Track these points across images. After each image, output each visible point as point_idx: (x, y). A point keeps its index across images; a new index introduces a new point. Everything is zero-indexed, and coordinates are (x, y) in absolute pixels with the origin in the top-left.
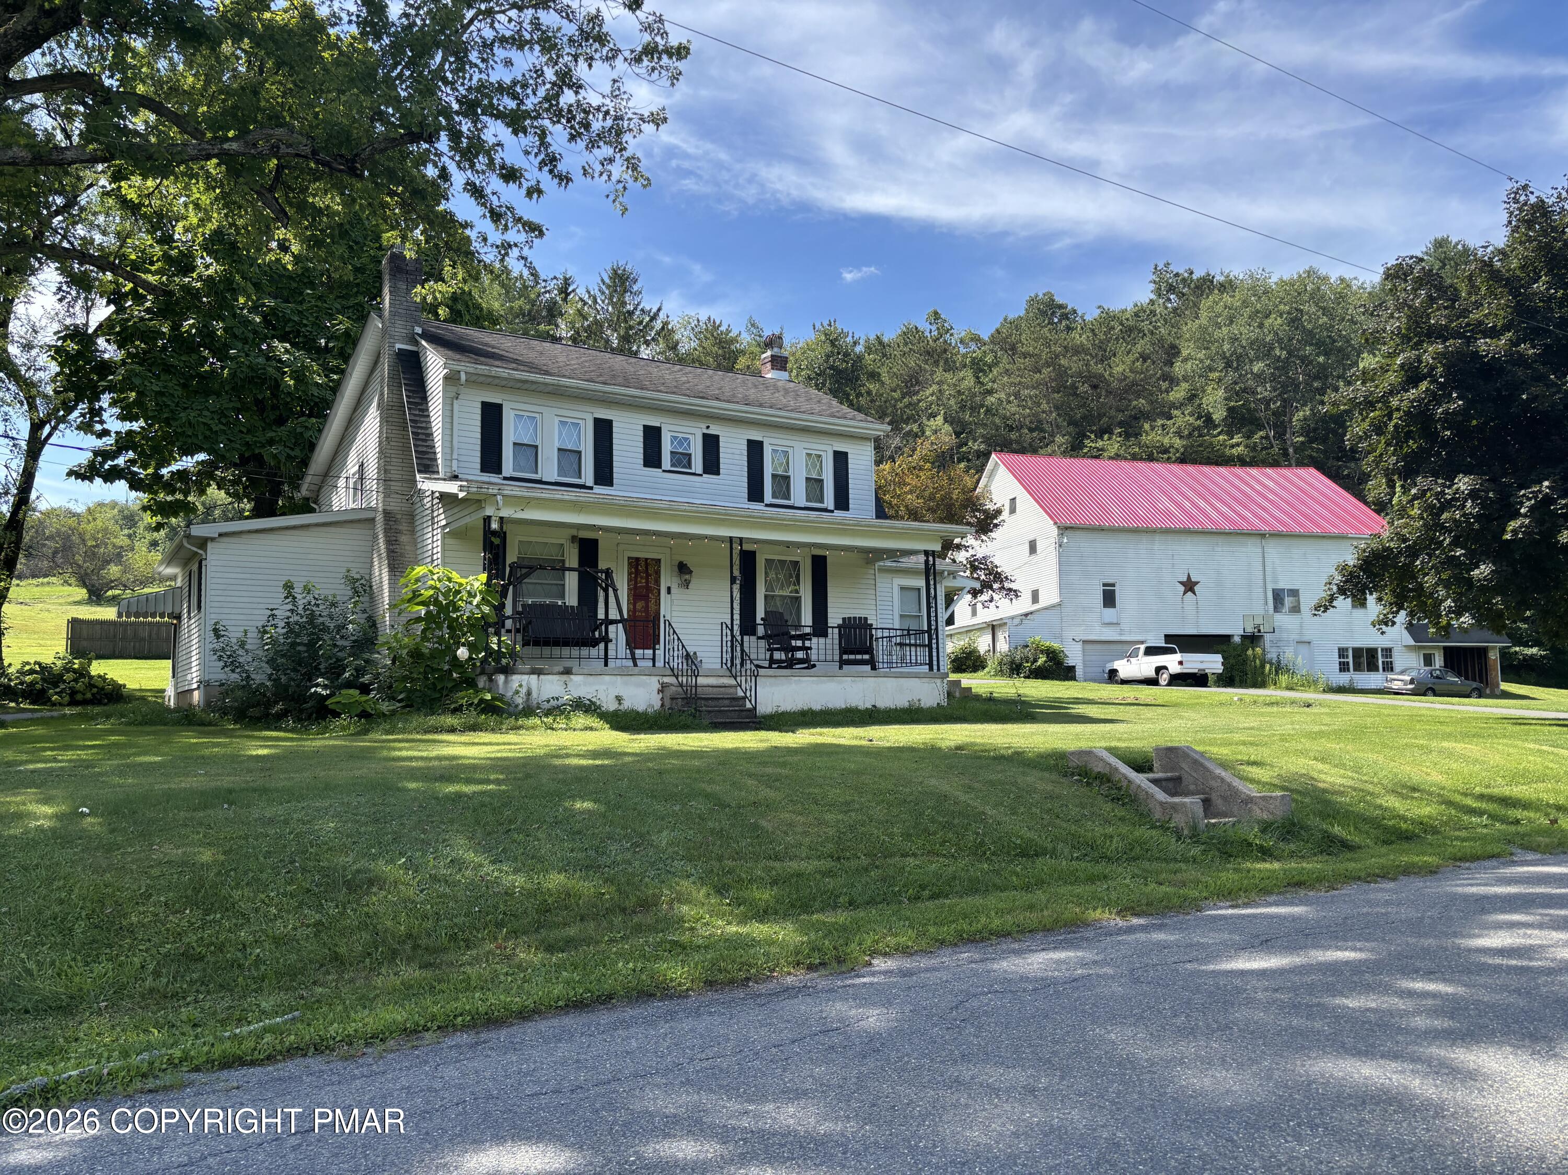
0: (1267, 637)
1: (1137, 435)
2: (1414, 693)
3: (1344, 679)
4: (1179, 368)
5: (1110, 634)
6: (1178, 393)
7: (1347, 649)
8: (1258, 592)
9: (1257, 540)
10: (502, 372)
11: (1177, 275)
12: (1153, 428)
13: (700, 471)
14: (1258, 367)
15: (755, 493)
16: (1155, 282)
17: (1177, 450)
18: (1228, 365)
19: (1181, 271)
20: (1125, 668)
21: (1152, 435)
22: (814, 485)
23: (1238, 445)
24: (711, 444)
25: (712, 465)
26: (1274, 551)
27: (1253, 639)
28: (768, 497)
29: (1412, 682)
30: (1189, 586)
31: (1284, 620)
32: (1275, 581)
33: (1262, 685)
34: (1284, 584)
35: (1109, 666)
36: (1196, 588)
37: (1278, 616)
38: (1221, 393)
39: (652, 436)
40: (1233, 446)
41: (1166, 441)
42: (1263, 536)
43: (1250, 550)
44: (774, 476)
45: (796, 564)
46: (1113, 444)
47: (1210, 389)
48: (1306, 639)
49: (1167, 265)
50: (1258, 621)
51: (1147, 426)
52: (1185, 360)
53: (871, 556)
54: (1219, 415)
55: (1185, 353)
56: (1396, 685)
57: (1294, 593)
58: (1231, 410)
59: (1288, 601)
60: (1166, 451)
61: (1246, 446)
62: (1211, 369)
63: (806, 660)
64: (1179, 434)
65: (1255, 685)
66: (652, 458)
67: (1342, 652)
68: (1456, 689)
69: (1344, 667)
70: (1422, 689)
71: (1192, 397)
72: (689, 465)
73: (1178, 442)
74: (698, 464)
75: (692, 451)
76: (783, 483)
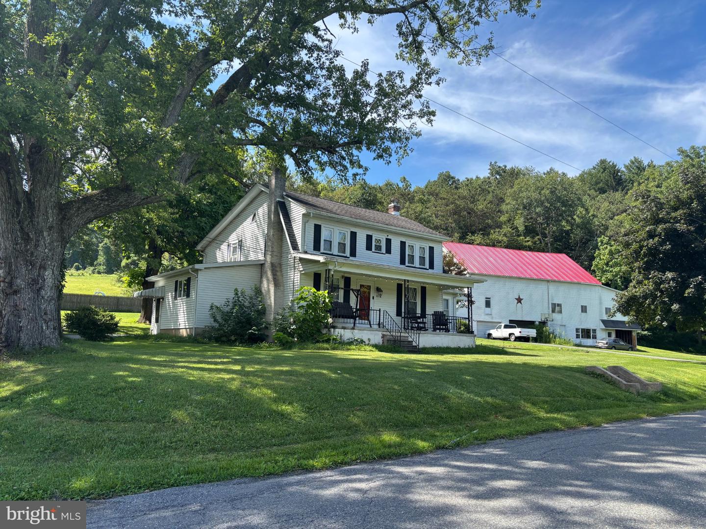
0: (549, 323)
1: (489, 234)
2: (608, 348)
3: (578, 341)
4: (504, 207)
5: (488, 319)
6: (503, 218)
7: (579, 329)
8: (546, 305)
9: (546, 283)
10: (324, 213)
11: (500, 167)
12: (494, 232)
13: (384, 252)
14: (538, 210)
15: (403, 262)
16: (490, 169)
17: (505, 242)
18: (525, 208)
19: (501, 166)
20: (495, 333)
21: (495, 235)
22: (422, 259)
23: (528, 241)
24: (388, 242)
25: (388, 251)
26: (552, 288)
27: (543, 323)
28: (407, 264)
29: (607, 344)
30: (519, 300)
31: (556, 316)
32: (552, 300)
33: (549, 342)
34: (556, 302)
35: (488, 332)
36: (522, 302)
37: (554, 314)
38: (522, 219)
39: (369, 238)
40: (525, 242)
41: (500, 238)
42: (548, 281)
43: (543, 287)
44: (409, 255)
45: (415, 289)
46: (478, 238)
47: (517, 218)
48: (563, 324)
49: (496, 162)
50: (547, 316)
51: (492, 231)
52: (507, 204)
53: (442, 288)
54: (521, 228)
55: (507, 202)
56: (600, 345)
57: (559, 305)
58: (526, 226)
59: (557, 308)
60: (500, 242)
61: (532, 242)
62: (518, 209)
63: (425, 327)
64: (505, 235)
65: (546, 342)
66: (369, 248)
67: (577, 330)
68: (623, 347)
69: (578, 336)
70: (610, 347)
71: (509, 221)
72: (380, 250)
73: (505, 239)
74: (384, 250)
75: (382, 245)
76: (412, 258)
